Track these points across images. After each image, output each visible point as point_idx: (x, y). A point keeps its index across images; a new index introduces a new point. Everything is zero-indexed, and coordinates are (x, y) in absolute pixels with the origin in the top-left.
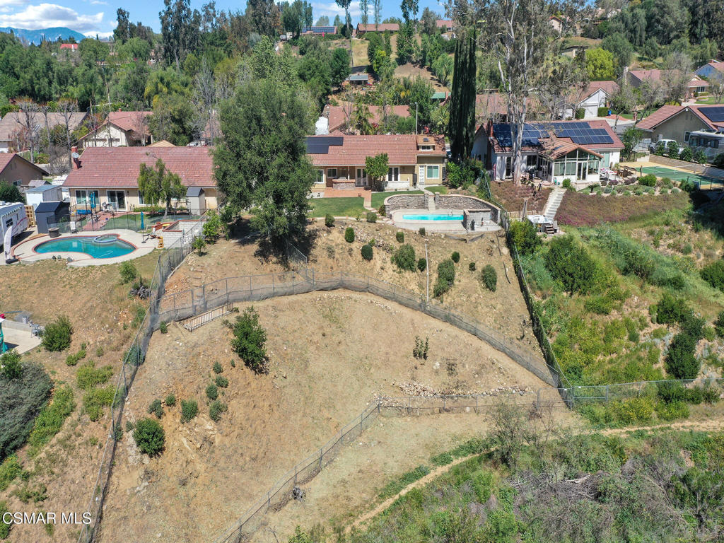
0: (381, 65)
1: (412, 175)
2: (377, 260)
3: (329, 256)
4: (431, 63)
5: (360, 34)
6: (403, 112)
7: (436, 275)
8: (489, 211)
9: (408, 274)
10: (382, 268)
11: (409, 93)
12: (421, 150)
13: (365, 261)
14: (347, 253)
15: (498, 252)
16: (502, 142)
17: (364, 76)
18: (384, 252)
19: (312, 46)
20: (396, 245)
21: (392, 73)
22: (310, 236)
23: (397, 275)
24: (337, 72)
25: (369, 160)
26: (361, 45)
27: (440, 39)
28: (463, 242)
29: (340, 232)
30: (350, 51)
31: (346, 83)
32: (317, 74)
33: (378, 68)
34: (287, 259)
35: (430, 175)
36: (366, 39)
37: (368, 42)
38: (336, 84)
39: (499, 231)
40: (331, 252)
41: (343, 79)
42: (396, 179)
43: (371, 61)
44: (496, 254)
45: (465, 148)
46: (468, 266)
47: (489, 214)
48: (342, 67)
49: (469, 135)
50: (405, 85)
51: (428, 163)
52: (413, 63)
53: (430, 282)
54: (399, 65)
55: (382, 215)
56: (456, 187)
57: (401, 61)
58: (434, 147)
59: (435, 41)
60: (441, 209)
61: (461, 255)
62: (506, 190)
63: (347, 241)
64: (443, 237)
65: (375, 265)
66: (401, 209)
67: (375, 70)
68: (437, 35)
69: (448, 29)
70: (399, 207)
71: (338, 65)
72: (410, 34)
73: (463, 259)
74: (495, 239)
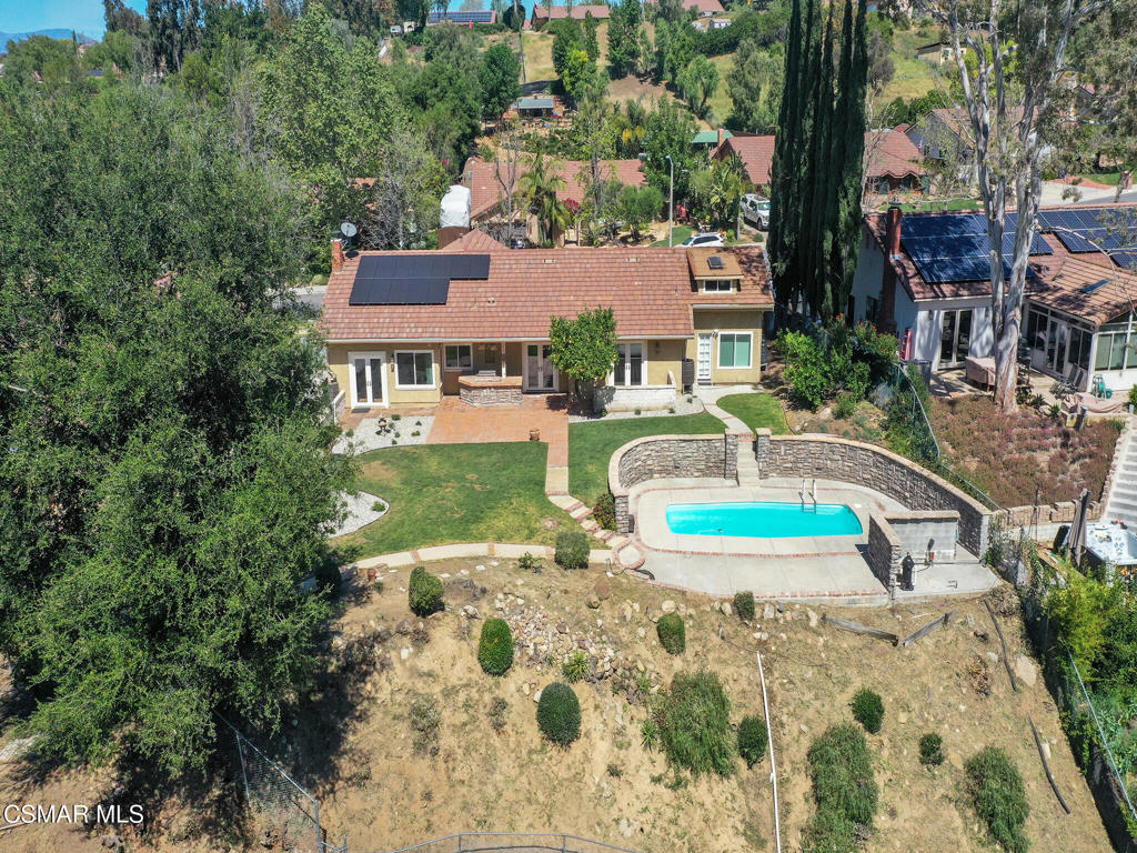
0: (578, 79)
1: (679, 364)
2: (595, 736)
3: (419, 747)
4: (675, 76)
5: (539, 24)
6: (630, 174)
7: (802, 785)
8: (953, 520)
9: (708, 790)
10: (614, 772)
11: (641, 133)
12: (703, 292)
13: (553, 750)
14: (485, 723)
15: (1006, 676)
16: (928, 267)
17: (546, 100)
18: (620, 700)
19: (444, 42)
20: (662, 668)
21: (603, 92)
22: (348, 667)
23: (668, 795)
24: (494, 92)
25: (559, 329)
26: (540, 43)
27: (690, 31)
28: (885, 645)
29: (463, 634)
30: (520, 54)
31: (511, 113)
32: (450, 94)
33: (573, 84)
34: (242, 798)
35: (727, 359)
36: (550, 33)
37: (552, 37)
38: (489, 116)
39: (994, 593)
40: (424, 725)
41: (505, 106)
42: (636, 379)
43: (559, 72)
44: (1000, 689)
45: (828, 287)
46: (916, 749)
47: (954, 527)
48: (503, 83)
49: (844, 253)
50: (631, 116)
51: (722, 328)
52: (638, 75)
53: (785, 814)
54: (613, 79)
55: (606, 526)
56: (811, 407)
57: (617, 72)
58: (738, 284)
59: (681, 33)
60: (774, 479)
61: (887, 701)
62: (974, 424)
63: (486, 670)
64: (814, 623)
65: (587, 759)
66: (658, 482)
67: (568, 88)
68: (684, 21)
69: (700, 14)
70: (650, 473)
71: (493, 78)
72: (633, 20)
73: (895, 720)
74: (986, 626)
